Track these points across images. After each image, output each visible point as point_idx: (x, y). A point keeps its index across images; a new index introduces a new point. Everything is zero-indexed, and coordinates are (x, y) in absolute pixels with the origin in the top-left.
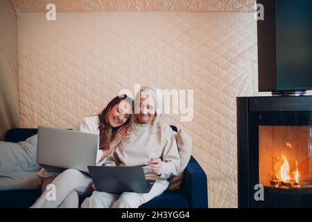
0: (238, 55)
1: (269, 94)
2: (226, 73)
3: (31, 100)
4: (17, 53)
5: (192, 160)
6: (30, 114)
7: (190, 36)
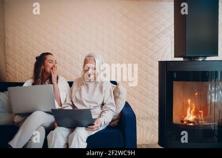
0: (162, 32)
1: (181, 59)
2: (152, 45)
3: (14, 62)
4: (4, 29)
5: (127, 104)
6: (13, 72)
7: (128, 18)
